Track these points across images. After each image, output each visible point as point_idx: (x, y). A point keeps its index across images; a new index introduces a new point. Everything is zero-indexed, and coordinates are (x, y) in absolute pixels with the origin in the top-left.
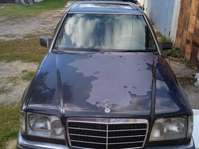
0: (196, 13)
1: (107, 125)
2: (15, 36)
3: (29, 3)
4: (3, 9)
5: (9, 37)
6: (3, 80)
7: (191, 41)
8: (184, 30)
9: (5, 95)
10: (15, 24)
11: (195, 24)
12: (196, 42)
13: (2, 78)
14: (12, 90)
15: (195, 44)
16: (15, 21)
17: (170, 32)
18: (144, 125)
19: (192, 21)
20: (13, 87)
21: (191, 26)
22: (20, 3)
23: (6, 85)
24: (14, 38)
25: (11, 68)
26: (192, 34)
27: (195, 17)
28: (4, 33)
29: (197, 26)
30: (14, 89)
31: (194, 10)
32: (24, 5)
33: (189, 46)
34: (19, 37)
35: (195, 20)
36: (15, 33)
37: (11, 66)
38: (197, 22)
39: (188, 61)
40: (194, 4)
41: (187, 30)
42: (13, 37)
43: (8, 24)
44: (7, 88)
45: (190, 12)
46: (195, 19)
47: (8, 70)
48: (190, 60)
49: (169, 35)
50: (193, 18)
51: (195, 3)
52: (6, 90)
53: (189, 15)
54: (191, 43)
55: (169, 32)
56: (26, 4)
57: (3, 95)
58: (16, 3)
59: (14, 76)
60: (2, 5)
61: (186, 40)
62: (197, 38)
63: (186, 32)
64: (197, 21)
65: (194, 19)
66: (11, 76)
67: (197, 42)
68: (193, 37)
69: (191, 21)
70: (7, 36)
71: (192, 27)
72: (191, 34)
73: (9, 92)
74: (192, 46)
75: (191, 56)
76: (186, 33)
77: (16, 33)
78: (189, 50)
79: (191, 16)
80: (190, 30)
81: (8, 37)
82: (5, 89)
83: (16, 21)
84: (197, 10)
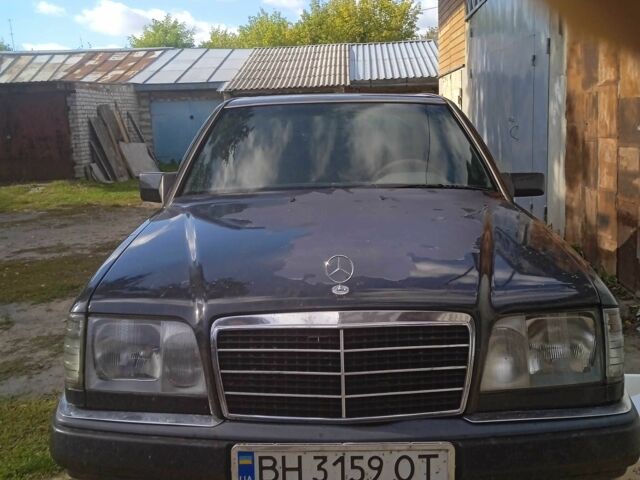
0: (614, 130)
1: (342, 332)
2: (68, 248)
3: (115, 178)
4: (35, 194)
5: (50, 252)
6: (21, 344)
7: (613, 214)
8: (587, 190)
9: (25, 378)
10: (71, 225)
11: (615, 162)
12: (628, 214)
13: (19, 341)
14: (47, 367)
15: (625, 219)
16: (70, 218)
17: (546, 209)
18: (460, 333)
19: (607, 155)
20: (51, 359)
21: (605, 170)
22: (91, 179)
23: (29, 356)
24: (64, 254)
25: (49, 314)
26: (611, 193)
27: (612, 142)
28: (36, 244)
29: (623, 163)
30: (54, 363)
31: (608, 123)
32: (101, 183)
33: (609, 231)
34: (79, 252)
35: (615, 150)
36: (67, 242)
37: (49, 310)
38: (620, 153)
39: (612, 277)
40: (606, 106)
41: (596, 187)
42: (59, 251)
43: (49, 226)
44: (32, 363)
45: (597, 131)
46: (615, 145)
47: (37, 320)
48: (617, 276)
49: (546, 219)
50: (607, 147)
51: (607, 101)
52: (30, 367)
53: (597, 141)
54: (613, 223)
55: (543, 211)
56: (109, 179)
57: (17, 378)
58: (79, 178)
59: (55, 332)
60: (35, 187)
61: (598, 215)
62: (627, 200)
63: (594, 193)
64: (622, 149)
65: (610, 148)
66: (45, 334)
67: (631, 213)
68: (617, 202)
69: (604, 155)
70: (42, 250)
71: (609, 174)
72: (607, 194)
73: (39, 371)
74: (616, 230)
75: (618, 264)
76: (594, 198)
77: (71, 243)
78: (611, 244)
79: (601, 141)
80: (606, 184)
81: (46, 253)
82: (27, 364)
83: (73, 218)
84: (618, 118)
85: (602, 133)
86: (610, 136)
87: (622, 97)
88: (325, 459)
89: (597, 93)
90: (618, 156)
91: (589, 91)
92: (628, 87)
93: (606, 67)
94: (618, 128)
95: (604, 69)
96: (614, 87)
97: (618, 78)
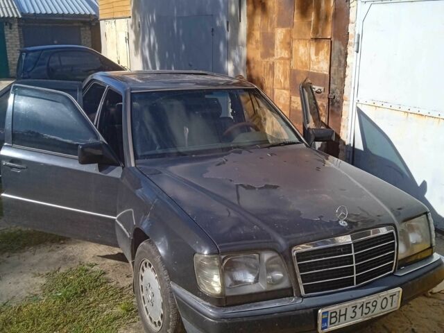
0: (287, 86)
1: (352, 245)
18: (391, 236)
19: (282, 99)
21: (280, 107)
29: (294, 105)
35: (288, 97)
45: (273, 84)
46: (288, 94)
50: (281, 95)
51: (284, 69)
53: (273, 90)
64: (292, 97)
65: (284, 95)
69: (279, 99)
71: (283, 109)
79: (276, 90)
84: (290, 79)
85: (277, 86)
86: (284, 89)
87: (294, 68)
88: (356, 307)
89: (273, 63)
90: (291, 101)
91: (266, 60)
92: (299, 64)
93: (281, 49)
94: (290, 85)
95: (279, 50)
96: (288, 62)
97: (291, 57)
